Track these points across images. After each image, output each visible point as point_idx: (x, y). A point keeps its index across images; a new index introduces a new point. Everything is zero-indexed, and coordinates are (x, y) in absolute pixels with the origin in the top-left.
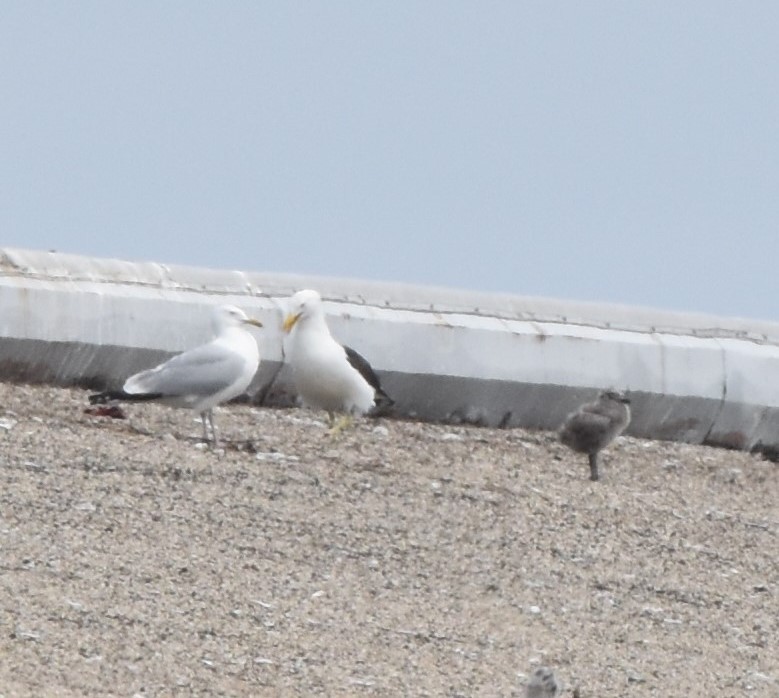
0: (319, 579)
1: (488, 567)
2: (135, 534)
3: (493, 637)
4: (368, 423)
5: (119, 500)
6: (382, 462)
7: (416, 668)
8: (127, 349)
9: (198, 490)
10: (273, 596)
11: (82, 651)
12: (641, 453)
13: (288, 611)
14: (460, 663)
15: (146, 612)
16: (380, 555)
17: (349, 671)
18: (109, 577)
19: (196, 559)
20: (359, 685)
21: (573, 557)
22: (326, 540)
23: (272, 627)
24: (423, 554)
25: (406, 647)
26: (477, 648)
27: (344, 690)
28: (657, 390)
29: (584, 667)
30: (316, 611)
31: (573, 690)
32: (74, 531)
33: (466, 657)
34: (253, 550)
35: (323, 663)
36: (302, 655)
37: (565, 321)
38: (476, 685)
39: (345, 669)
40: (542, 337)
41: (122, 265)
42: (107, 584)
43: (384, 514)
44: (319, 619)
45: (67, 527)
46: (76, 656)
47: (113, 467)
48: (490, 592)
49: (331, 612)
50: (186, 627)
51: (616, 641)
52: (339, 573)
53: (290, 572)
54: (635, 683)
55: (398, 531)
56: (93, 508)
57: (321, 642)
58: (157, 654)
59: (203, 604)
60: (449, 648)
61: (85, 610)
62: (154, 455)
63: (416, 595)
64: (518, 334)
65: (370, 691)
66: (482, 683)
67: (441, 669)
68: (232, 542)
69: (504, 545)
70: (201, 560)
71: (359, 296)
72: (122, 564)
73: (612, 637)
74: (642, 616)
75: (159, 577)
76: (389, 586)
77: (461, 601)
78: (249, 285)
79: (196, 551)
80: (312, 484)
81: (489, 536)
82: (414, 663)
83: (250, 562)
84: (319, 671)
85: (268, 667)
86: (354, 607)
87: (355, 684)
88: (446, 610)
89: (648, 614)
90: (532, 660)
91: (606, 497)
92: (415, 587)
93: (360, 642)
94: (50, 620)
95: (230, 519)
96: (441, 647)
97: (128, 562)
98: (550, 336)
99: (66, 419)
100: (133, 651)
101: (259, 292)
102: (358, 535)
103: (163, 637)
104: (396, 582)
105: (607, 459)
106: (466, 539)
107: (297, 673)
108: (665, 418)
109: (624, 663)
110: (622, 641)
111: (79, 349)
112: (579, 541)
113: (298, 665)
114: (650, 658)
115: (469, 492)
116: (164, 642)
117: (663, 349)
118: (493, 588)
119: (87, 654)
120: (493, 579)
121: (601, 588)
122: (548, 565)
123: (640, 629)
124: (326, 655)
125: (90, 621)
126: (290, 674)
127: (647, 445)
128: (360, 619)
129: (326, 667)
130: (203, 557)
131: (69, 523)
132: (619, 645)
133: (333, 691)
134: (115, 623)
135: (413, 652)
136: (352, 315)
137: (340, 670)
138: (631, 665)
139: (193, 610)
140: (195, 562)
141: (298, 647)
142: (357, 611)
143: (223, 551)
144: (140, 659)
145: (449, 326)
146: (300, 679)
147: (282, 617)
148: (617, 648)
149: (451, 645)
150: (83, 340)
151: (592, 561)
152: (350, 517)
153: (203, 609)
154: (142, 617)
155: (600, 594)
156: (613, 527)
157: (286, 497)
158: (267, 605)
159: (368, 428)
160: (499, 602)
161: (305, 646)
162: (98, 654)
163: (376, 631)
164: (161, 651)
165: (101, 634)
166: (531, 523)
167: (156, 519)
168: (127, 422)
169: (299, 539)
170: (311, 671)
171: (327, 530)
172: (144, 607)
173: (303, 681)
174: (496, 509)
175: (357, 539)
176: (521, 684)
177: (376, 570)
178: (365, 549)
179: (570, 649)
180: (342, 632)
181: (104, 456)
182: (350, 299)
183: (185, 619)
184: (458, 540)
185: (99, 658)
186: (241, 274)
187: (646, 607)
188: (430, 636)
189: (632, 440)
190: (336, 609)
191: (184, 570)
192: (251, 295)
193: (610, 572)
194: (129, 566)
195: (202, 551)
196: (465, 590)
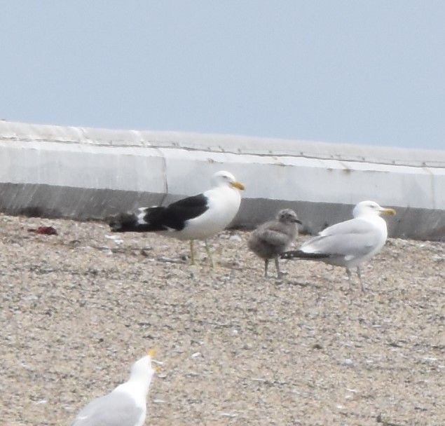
0: (196, 344)
1: (314, 332)
2: (68, 317)
3: (320, 381)
4: (226, 234)
5: (56, 293)
6: (237, 262)
7: (265, 403)
8: (58, 188)
9: (108, 284)
10: (165, 357)
11: (31, 397)
12: (418, 251)
13: (176, 367)
14: (297, 399)
15: (75, 369)
16: (238, 326)
17: (219, 408)
18: (50, 346)
19: (109, 332)
20: (227, 416)
21: (374, 324)
22: (200, 317)
23: (164, 378)
24: (268, 325)
25: (259, 390)
26: (308, 390)
27: (216, 421)
28: (429, 207)
29: (383, 400)
30: (194, 366)
31: (377, 416)
32: (23, 315)
33: (301, 396)
34: (149, 325)
35: (201, 401)
36: (185, 396)
37: (363, 160)
38: (308, 415)
39: (216, 406)
40: (348, 171)
41: (53, 128)
42: (49, 351)
43: (240, 298)
44: (197, 371)
45: (18, 312)
46: (28, 400)
47: (51, 269)
48: (316, 350)
49: (205, 367)
50: (104, 379)
51: (406, 382)
52: (210, 340)
53: (176, 339)
54: (419, 410)
55: (250, 310)
56: (36, 298)
57: (199, 387)
58: (85, 398)
59: (116, 363)
60: (288, 390)
61: (33, 369)
62: (79, 260)
63: (264, 354)
64: (331, 170)
65: (234, 420)
66: (312, 414)
67: (283, 404)
68: (134, 319)
69: (325, 317)
70: (112, 332)
71: (220, 147)
72: (59, 337)
73: (403, 379)
74: (424, 364)
75: (84, 345)
76: (246, 348)
77: (296, 357)
78: (142, 140)
79: (109, 326)
80: (189, 278)
81: (313, 312)
82: (264, 400)
83: (147, 333)
84: (198, 408)
85: (163, 406)
86: (221, 363)
87: (223, 416)
88: (285, 363)
89: (427, 363)
90: (348, 397)
91: (396, 281)
92: (263, 348)
93: (226, 387)
94: (10, 377)
95: (132, 304)
96: (282, 389)
97: (63, 336)
98: (354, 171)
99: (16, 236)
100: (68, 397)
101: (149, 144)
102: (223, 313)
103: (88, 386)
104: (250, 345)
105: (396, 255)
106: (298, 313)
107: (182, 408)
108: (435, 226)
109: (411, 397)
110: (409, 382)
111: (24, 188)
112: (376, 312)
113: (183, 403)
114: (430, 392)
115: (300, 281)
116: (89, 390)
117: (432, 177)
118: (318, 347)
119: (35, 399)
120: (318, 341)
121: (394, 345)
122: (356, 330)
123: (422, 373)
124: (202, 396)
125: (36, 376)
126: (177, 410)
127: (422, 245)
128: (226, 370)
129: (203, 404)
130: (113, 330)
131: (19, 309)
132: (408, 384)
133: (208, 422)
134: (54, 377)
135: (263, 393)
136: (215, 160)
137: (212, 407)
138: (415, 398)
139: (109, 367)
140: (108, 334)
141: (183, 391)
142: (224, 366)
143: (127, 326)
144: (73, 402)
145: (282, 165)
146: (185, 413)
147: (172, 371)
148: (407, 386)
149: (289, 387)
150: (26, 182)
151: (387, 327)
152: (217, 301)
153: (116, 366)
154: (73, 373)
155: (393, 349)
156: (401, 302)
157: (171, 288)
158: (161, 363)
159: (227, 236)
160: (323, 357)
161: (187, 391)
162: (42, 398)
163: (237, 379)
164: (87, 396)
165: (45, 385)
166: (344, 301)
167: (82, 305)
168: (59, 237)
169: (180, 317)
170: (192, 407)
171: (201, 310)
172: (74, 366)
173: (187, 415)
174: (318, 291)
175: (222, 316)
176: (340, 413)
177: (237, 337)
178: (227, 322)
179: (374, 389)
180: (214, 380)
181: (45, 262)
182: (212, 149)
183: (103, 373)
184: (292, 314)
185: (44, 402)
186: (136, 132)
187: (426, 358)
188: (275, 382)
189: (412, 242)
190: (209, 364)
191: (101, 340)
192: (144, 147)
193: (400, 334)
194: (63, 339)
195: (113, 326)
196: (298, 349)
